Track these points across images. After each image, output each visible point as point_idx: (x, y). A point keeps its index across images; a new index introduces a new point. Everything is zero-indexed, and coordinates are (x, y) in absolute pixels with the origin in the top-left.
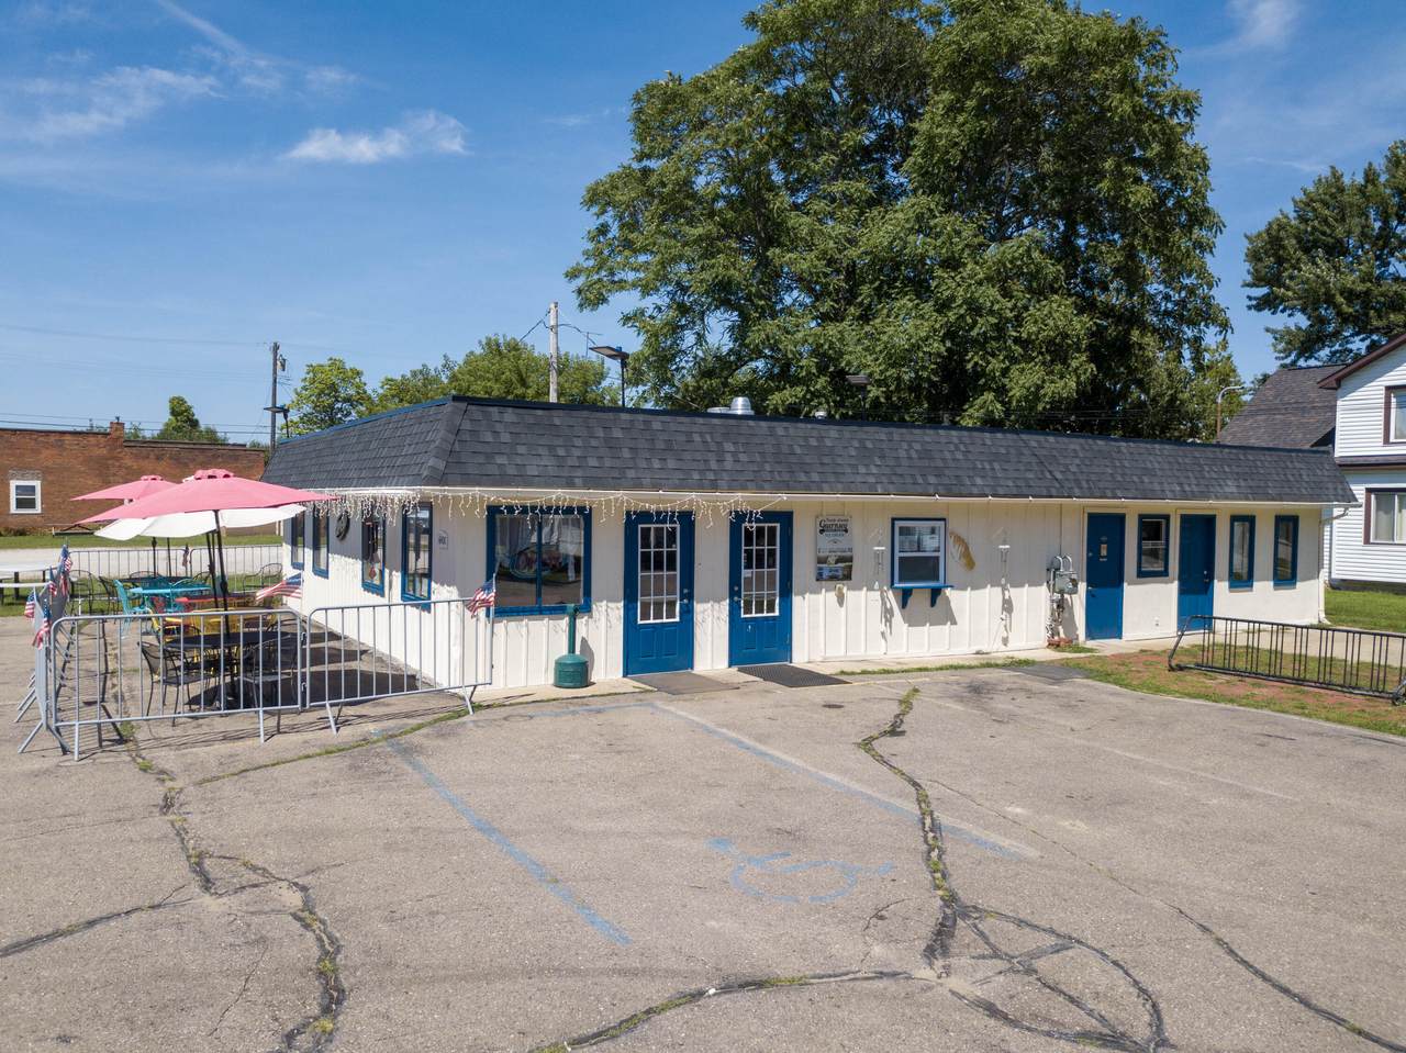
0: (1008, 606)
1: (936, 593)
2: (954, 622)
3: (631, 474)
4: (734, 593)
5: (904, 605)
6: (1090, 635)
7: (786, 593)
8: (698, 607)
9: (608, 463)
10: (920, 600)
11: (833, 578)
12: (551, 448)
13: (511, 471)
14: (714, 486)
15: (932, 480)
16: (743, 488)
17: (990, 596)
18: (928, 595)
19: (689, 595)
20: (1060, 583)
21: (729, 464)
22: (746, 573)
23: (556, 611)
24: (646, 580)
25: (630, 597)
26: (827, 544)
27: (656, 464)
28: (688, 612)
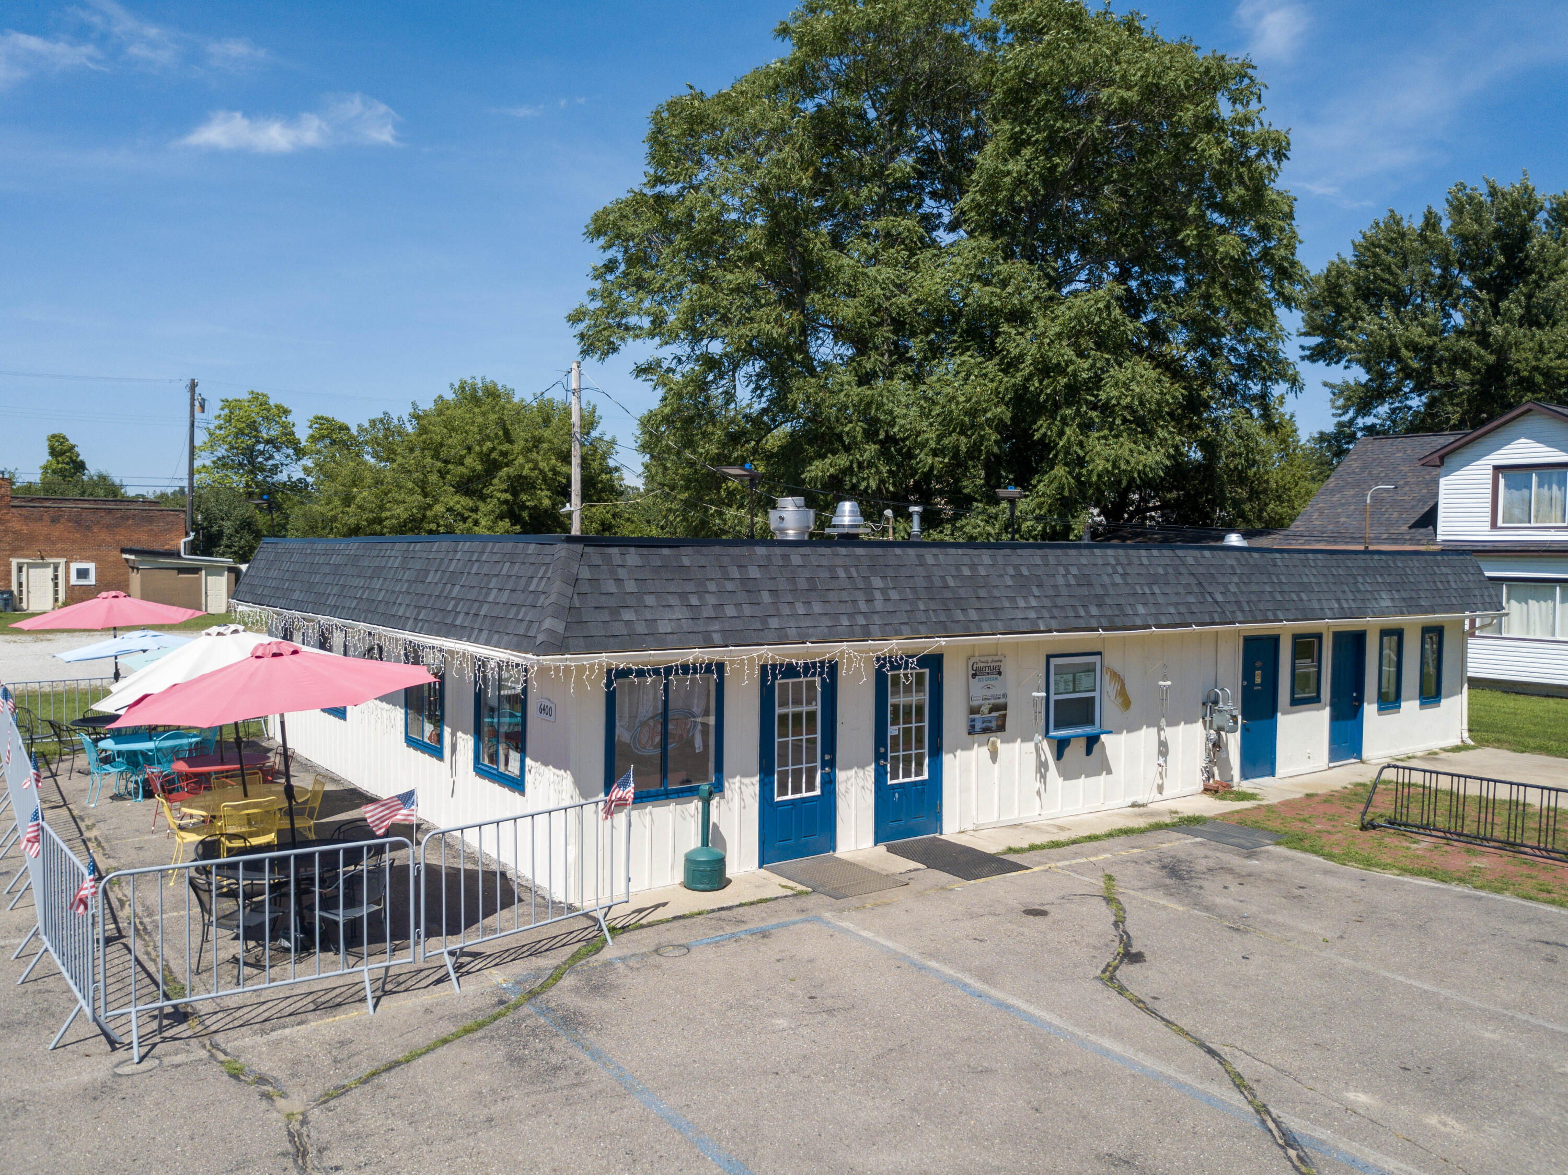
0: (1163, 749)
1: (1092, 741)
2: (1109, 772)
3: (774, 623)
4: (879, 756)
5: (1059, 756)
6: (1245, 776)
7: (936, 752)
8: (841, 775)
9: (747, 610)
10: (1076, 750)
11: (986, 730)
12: (683, 596)
13: (641, 628)
14: (866, 635)
15: (1094, 611)
16: (897, 633)
17: (1146, 737)
18: (1083, 743)
19: (830, 764)
20: (1218, 720)
21: (879, 605)
22: (892, 730)
23: (684, 793)
24: (783, 746)
25: (766, 770)
26: (981, 691)
27: (801, 609)
28: (829, 783)
